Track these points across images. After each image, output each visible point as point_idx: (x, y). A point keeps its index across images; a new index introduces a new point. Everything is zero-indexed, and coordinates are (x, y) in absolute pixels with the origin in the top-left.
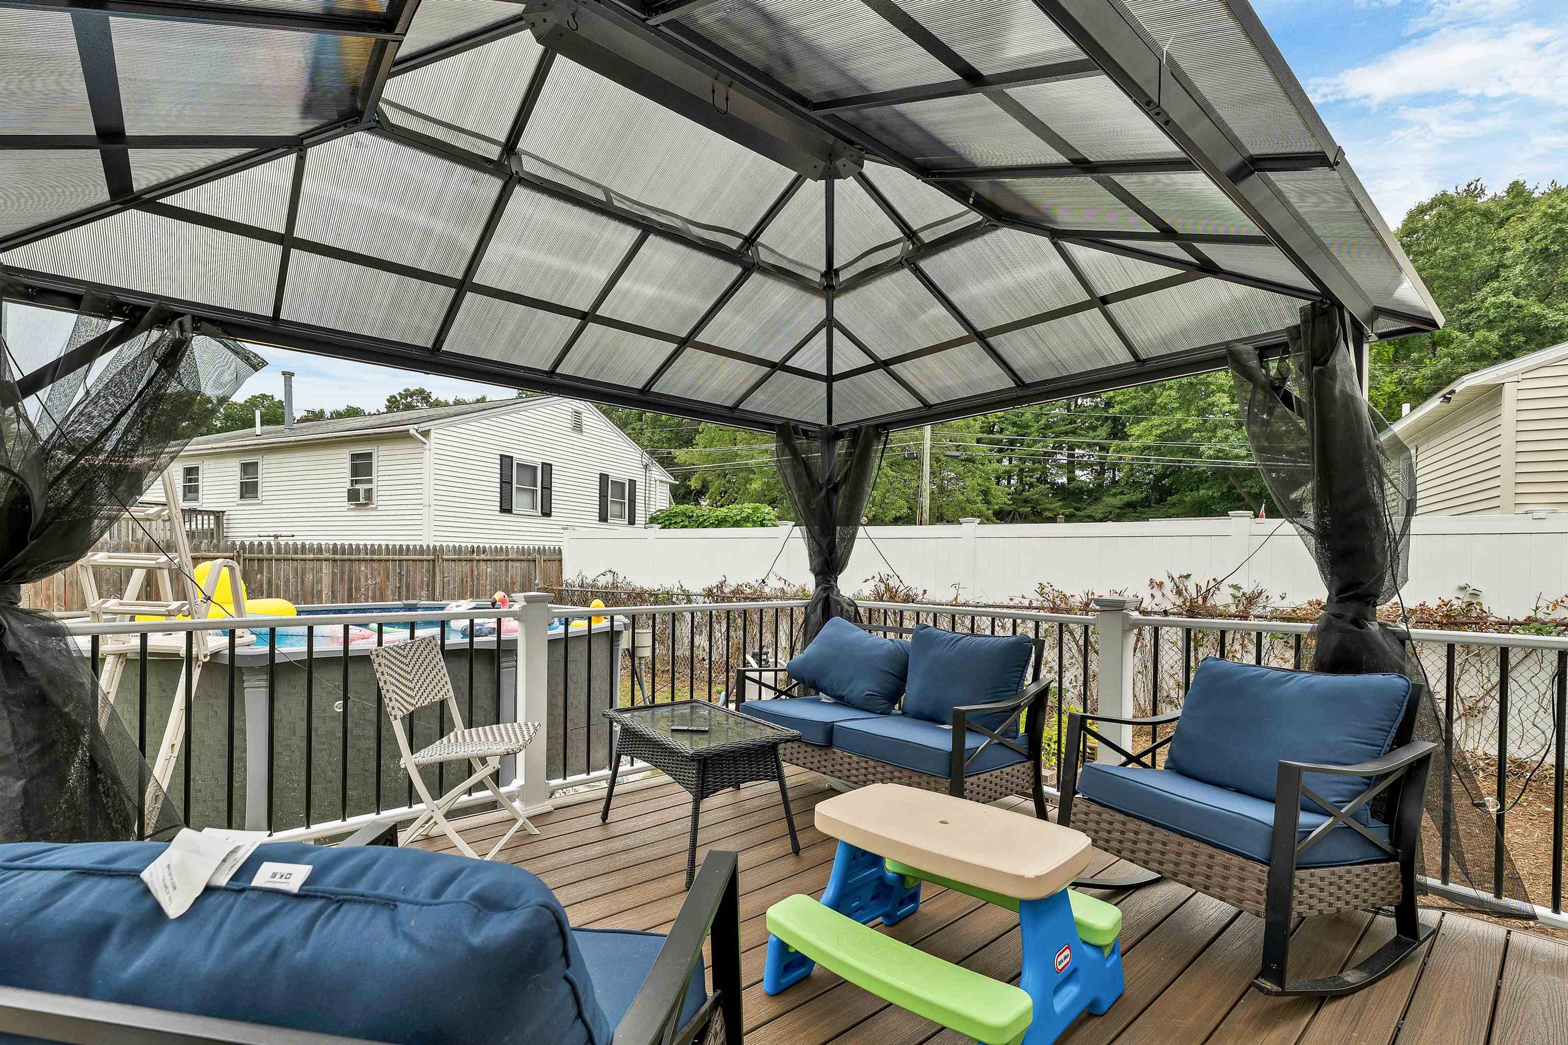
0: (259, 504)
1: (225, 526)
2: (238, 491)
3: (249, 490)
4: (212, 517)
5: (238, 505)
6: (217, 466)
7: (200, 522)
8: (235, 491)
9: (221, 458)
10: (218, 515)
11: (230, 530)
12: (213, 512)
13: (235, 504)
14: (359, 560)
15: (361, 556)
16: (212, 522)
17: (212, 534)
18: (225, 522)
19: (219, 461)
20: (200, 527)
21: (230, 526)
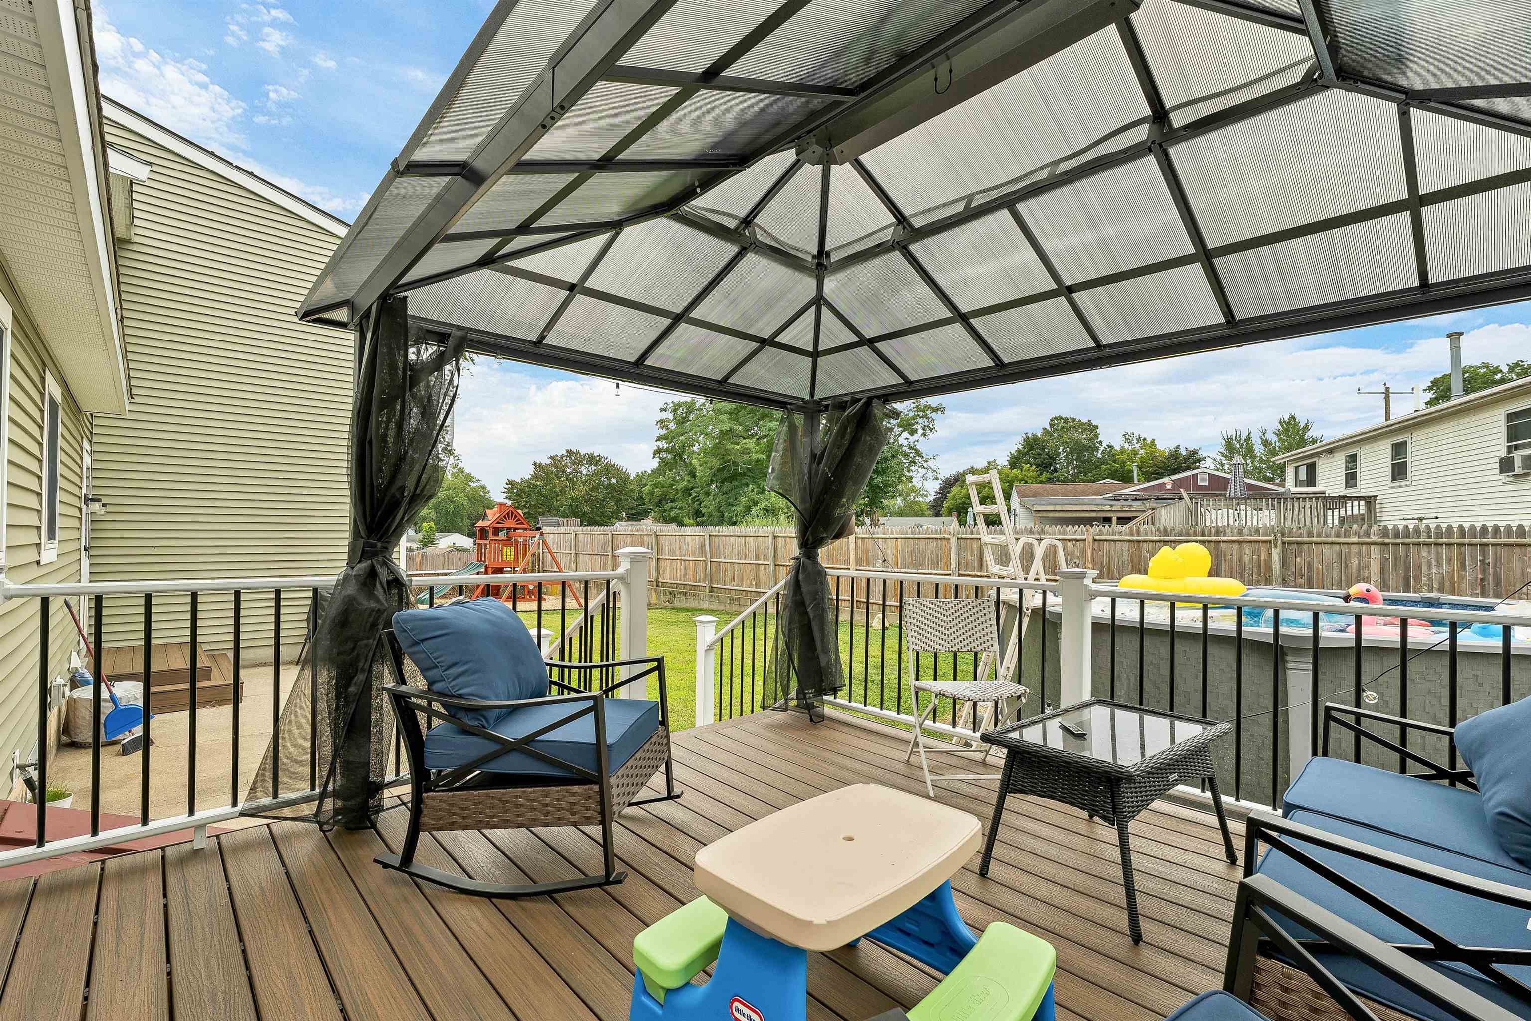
0: (1410, 485)
1: (1378, 510)
2: (1389, 473)
3: (1399, 471)
4: (1362, 503)
5: (1391, 488)
6: (1372, 450)
7: (1349, 509)
8: (1387, 473)
9: (1375, 441)
10: (1370, 501)
11: (1384, 514)
12: (1364, 498)
13: (1387, 487)
14: (1418, 544)
15: (1421, 540)
16: (1362, 507)
17: (1363, 519)
18: (1377, 506)
19: (1374, 444)
20: (1349, 513)
21: (1384, 510)
